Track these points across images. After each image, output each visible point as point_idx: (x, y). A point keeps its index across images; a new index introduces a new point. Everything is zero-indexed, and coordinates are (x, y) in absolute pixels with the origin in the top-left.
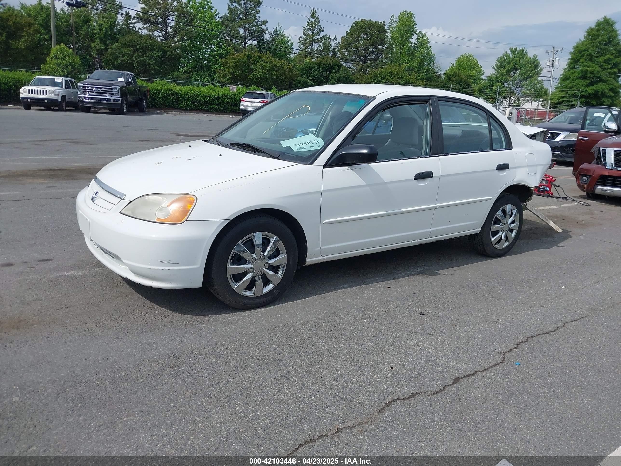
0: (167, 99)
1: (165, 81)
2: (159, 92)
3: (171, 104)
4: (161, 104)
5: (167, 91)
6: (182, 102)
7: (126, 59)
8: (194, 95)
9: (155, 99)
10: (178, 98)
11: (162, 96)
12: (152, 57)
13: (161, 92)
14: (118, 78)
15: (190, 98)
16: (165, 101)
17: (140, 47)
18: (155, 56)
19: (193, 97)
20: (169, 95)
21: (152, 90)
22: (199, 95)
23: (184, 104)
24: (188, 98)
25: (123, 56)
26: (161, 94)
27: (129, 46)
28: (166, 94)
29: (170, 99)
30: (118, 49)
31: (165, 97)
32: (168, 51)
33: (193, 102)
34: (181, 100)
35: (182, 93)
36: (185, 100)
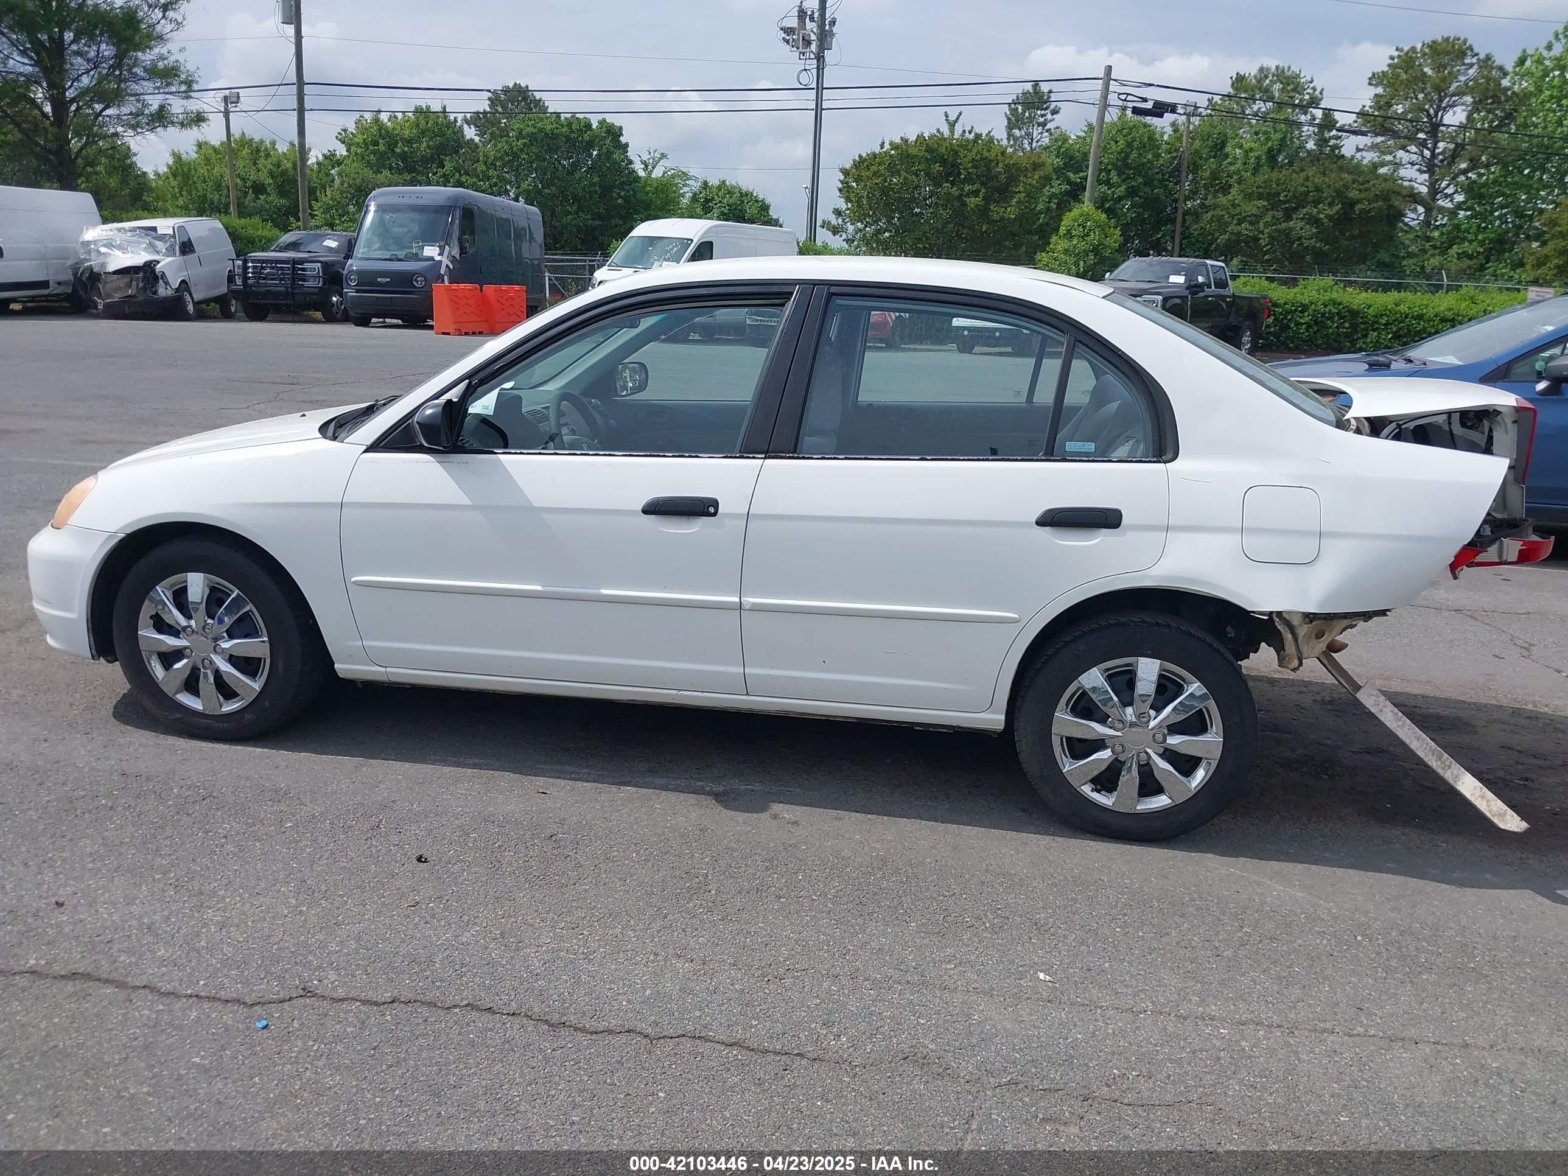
0: (1323, 327)
1: (1329, 280)
2: (1305, 308)
3: (1334, 340)
4: (1304, 341)
5: (1326, 306)
6: (1365, 336)
7: (1246, 229)
8: (1406, 317)
9: (1289, 327)
10: (1354, 326)
11: (1307, 319)
12: (1315, 221)
13: (1308, 309)
14: (1171, 277)
15: (1391, 324)
16: (1315, 333)
17: (1286, 196)
18: (1322, 216)
19: (1403, 322)
20: (1331, 318)
21: (1286, 303)
22: (1420, 317)
23: (1371, 342)
24: (1385, 325)
25: (1239, 224)
26: (1309, 315)
27: (1260, 197)
28: (1323, 315)
29: (1329, 328)
30: (1233, 205)
31: (1319, 322)
32: (1358, 201)
33: (1400, 336)
34: (1363, 329)
35: (1370, 311)
36: (1374, 330)
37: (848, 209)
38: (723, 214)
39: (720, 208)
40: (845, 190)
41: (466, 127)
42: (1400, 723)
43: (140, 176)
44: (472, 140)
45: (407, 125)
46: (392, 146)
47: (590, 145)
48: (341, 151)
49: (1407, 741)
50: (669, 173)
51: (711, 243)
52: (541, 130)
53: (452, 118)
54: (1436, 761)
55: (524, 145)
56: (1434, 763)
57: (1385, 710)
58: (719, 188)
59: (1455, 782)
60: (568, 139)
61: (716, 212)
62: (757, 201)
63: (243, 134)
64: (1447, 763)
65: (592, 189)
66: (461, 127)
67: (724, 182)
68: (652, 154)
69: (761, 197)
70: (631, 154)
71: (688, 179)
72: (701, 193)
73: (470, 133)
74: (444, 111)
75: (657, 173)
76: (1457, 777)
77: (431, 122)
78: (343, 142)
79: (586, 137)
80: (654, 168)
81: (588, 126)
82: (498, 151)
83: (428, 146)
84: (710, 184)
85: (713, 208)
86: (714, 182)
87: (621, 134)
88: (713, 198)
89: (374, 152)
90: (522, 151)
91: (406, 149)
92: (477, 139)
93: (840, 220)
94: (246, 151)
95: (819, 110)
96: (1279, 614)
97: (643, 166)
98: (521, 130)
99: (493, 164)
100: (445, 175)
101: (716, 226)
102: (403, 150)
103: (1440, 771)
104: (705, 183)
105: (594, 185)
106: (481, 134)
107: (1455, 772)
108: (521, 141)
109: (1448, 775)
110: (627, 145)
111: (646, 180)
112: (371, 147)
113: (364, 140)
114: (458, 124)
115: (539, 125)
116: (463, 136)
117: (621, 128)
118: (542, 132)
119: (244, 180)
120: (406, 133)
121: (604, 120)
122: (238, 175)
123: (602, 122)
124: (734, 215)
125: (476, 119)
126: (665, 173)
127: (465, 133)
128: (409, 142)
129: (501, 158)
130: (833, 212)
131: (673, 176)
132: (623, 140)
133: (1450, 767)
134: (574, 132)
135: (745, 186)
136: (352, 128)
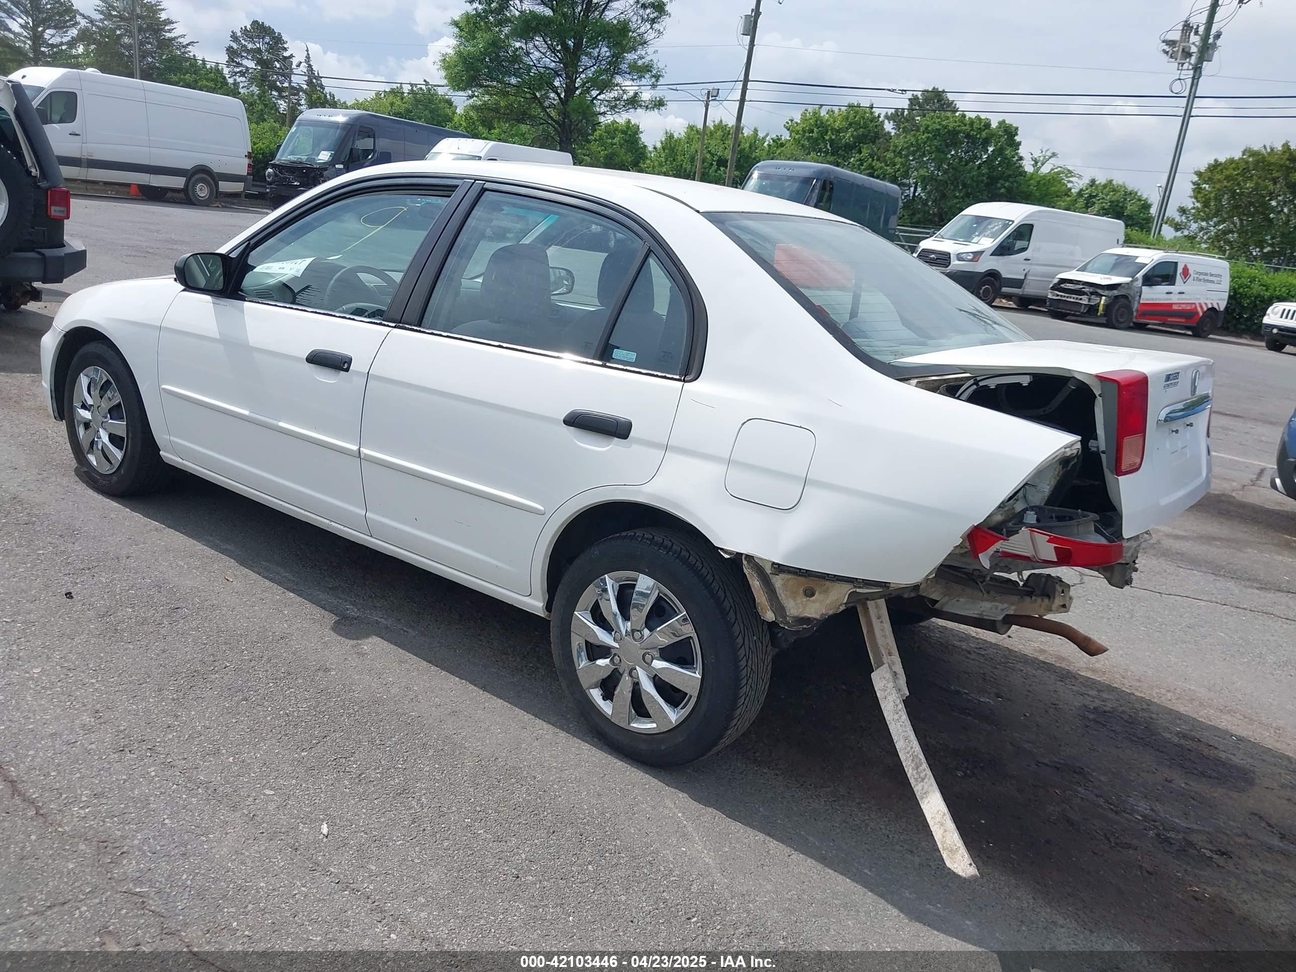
37: (1194, 208)
38: (1103, 208)
39: (1102, 203)
40: (1198, 190)
41: (886, 121)
42: (896, 717)
43: (641, 148)
44: (889, 133)
45: (840, 117)
46: (823, 134)
47: (986, 142)
48: (786, 136)
49: (895, 738)
50: (1056, 170)
51: (1032, 226)
52: (945, 127)
53: (877, 114)
54: (913, 769)
55: (928, 138)
56: (910, 771)
57: (889, 698)
58: (1105, 186)
59: (922, 798)
60: (968, 136)
61: (1096, 207)
62: (1140, 200)
63: (721, 121)
64: (922, 775)
65: (980, 179)
66: (883, 122)
67: (1111, 181)
68: (1044, 153)
69: (1145, 197)
70: (1022, 151)
71: (1072, 176)
72: (1087, 189)
73: (889, 127)
74: (871, 107)
75: (1045, 169)
76: (925, 793)
77: (858, 116)
78: (788, 130)
79: (984, 134)
80: (1043, 164)
81: (988, 125)
82: (907, 142)
83: (852, 135)
84: (1097, 183)
85: (1095, 203)
86: (1101, 180)
87: (1017, 134)
88: (1097, 195)
89: (809, 138)
90: (925, 143)
91: (833, 137)
92: (893, 132)
93: (1183, 218)
94: (720, 133)
95: (1187, 117)
96: (749, 558)
97: (1033, 162)
98: (928, 126)
99: (900, 153)
100: (860, 160)
101: (1040, 212)
102: (831, 138)
103: (912, 781)
104: (1093, 182)
105: (983, 175)
106: (897, 127)
107: (926, 787)
108: (926, 135)
109: (918, 789)
110: (1019, 144)
111: (1033, 174)
112: (807, 134)
113: (803, 128)
114: (881, 119)
115: (944, 123)
116: (883, 129)
117: (1017, 129)
118: (946, 128)
119: (713, 155)
120: (837, 125)
121: (1004, 121)
122: (709, 152)
123: (1002, 123)
124: (1113, 210)
125: (897, 117)
126: (1052, 169)
127: (885, 127)
128: (838, 131)
129: (908, 148)
130: (1178, 210)
131: (1059, 173)
132: (1017, 138)
133: (923, 780)
134: (974, 130)
135: (1130, 187)
136: (798, 119)
